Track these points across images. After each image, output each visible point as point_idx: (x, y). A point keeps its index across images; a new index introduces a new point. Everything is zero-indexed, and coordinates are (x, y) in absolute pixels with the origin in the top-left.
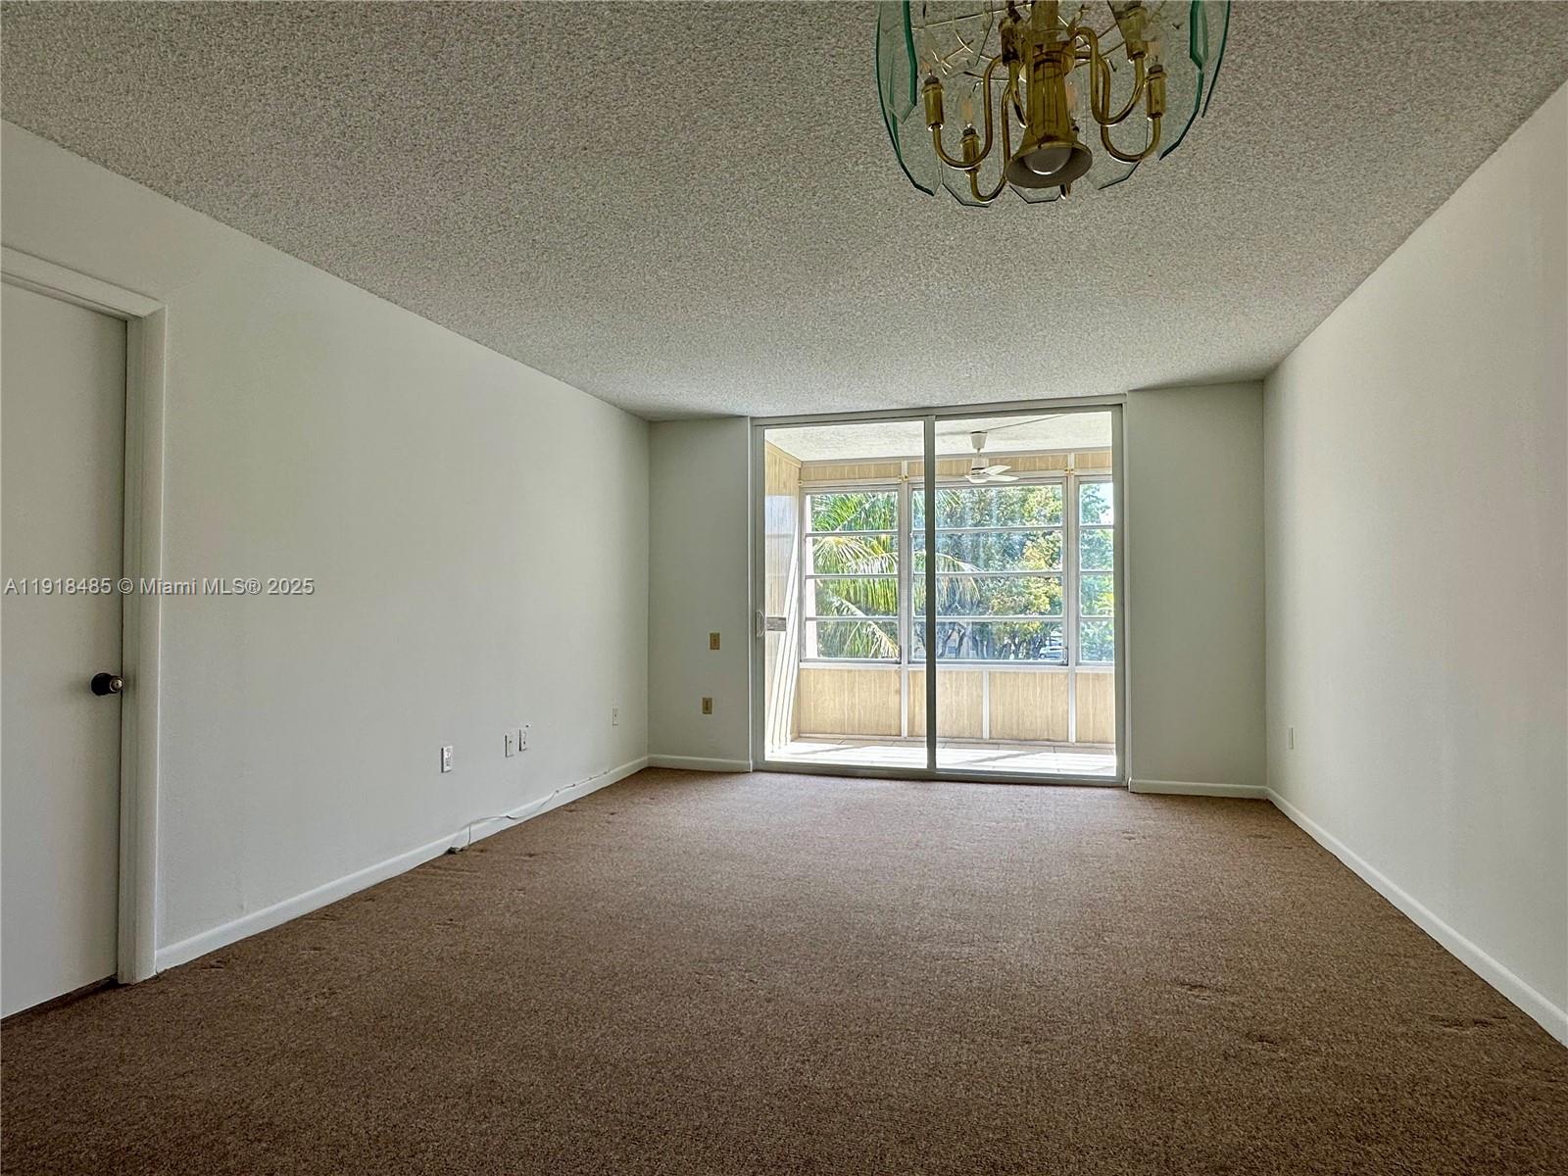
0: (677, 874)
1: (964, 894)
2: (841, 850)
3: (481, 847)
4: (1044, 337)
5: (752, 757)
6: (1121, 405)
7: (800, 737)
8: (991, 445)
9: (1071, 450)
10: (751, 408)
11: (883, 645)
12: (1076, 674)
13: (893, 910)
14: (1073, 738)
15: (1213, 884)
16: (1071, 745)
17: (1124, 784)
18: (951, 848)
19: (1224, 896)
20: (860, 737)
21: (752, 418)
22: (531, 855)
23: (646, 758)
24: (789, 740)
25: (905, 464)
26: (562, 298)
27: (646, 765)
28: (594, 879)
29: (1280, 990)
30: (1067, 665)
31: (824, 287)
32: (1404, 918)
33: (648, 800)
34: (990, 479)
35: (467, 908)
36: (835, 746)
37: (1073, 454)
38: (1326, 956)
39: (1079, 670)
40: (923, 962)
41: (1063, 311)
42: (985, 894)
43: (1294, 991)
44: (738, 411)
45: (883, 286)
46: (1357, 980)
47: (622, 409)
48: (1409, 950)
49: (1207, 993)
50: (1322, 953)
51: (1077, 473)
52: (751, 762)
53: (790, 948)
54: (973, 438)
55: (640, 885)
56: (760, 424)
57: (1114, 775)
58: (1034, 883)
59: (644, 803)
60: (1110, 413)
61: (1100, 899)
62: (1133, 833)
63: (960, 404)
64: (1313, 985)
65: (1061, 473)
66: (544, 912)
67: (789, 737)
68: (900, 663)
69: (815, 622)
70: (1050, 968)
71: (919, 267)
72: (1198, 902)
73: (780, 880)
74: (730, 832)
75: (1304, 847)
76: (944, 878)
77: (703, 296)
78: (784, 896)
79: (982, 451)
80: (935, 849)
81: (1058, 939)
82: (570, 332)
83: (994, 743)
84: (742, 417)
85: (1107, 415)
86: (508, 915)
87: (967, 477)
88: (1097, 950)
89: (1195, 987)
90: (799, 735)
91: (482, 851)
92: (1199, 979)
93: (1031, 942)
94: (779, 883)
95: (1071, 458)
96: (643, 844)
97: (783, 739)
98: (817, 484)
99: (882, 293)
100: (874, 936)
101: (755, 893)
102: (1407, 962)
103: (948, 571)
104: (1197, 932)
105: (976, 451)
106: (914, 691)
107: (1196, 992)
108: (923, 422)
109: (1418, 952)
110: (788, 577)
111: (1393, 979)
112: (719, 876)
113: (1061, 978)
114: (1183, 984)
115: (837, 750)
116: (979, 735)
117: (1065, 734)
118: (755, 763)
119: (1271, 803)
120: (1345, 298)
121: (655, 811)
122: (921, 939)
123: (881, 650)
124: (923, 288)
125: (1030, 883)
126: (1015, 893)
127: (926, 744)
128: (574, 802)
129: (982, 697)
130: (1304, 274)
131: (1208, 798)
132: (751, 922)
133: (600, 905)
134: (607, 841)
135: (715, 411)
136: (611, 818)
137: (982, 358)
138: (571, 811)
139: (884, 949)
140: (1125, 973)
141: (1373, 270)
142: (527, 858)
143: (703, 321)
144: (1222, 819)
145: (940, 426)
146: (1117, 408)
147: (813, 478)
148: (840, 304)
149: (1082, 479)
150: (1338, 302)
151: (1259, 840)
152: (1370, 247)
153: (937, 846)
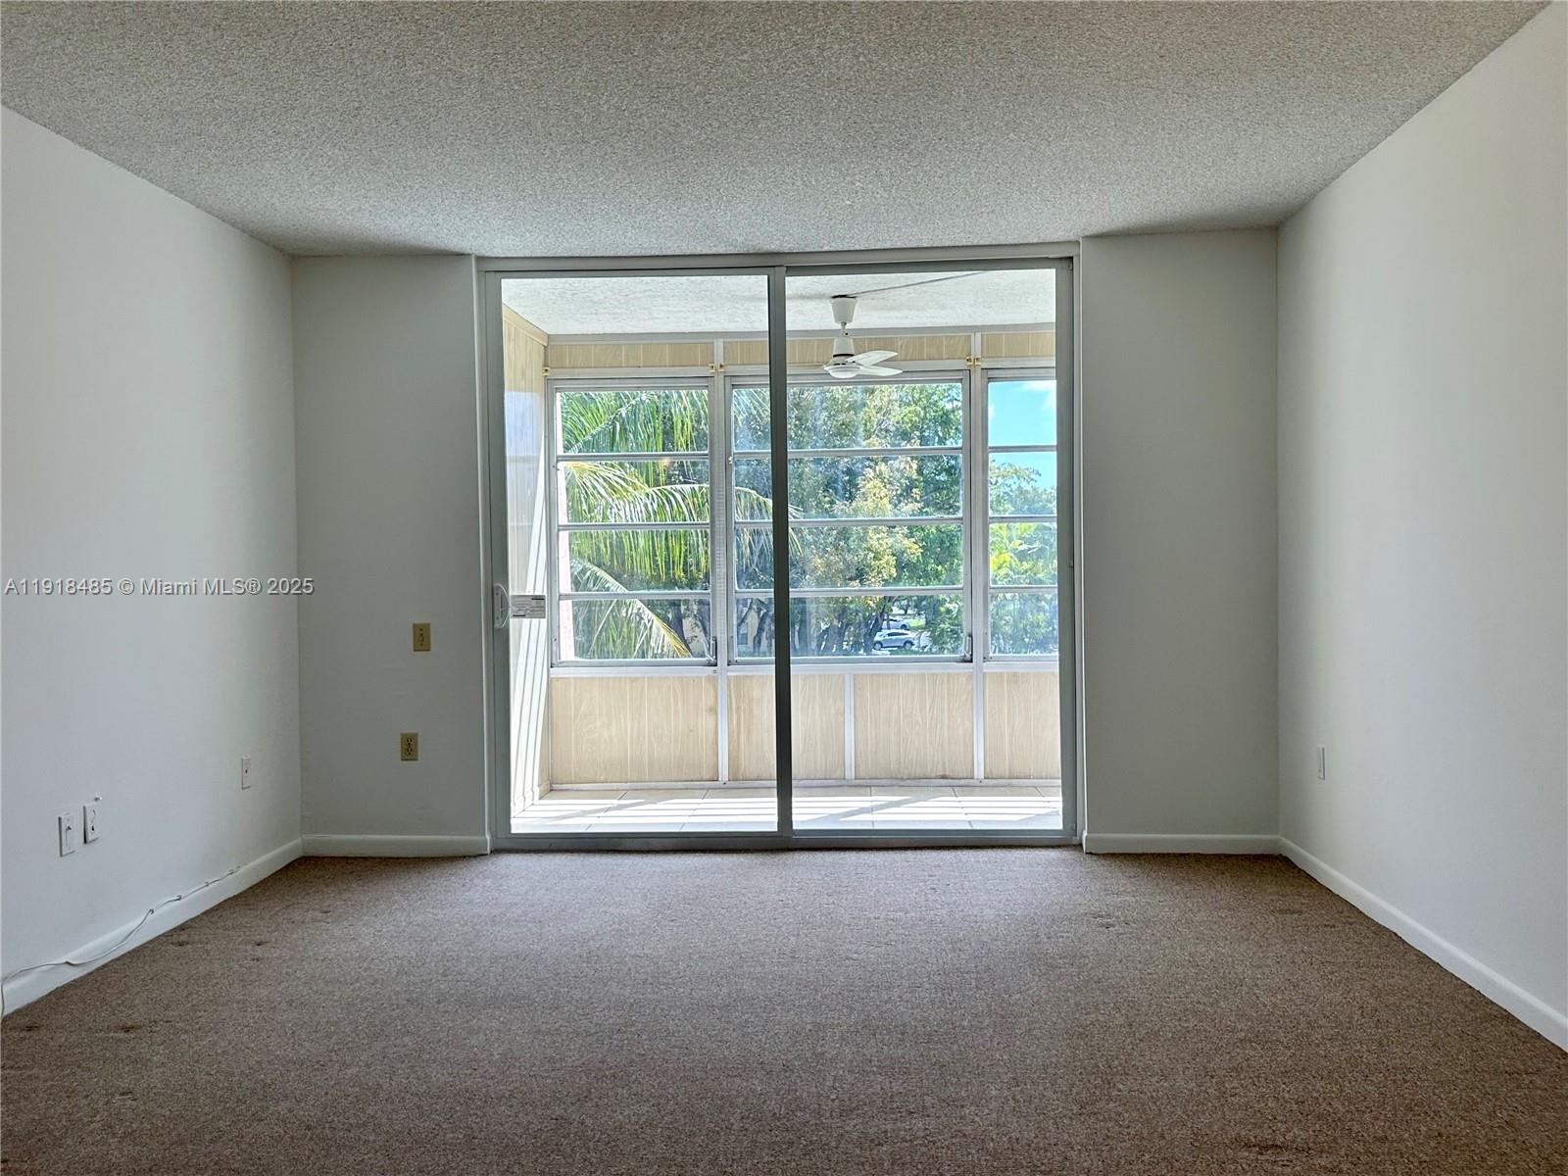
0: (406, 1040)
1: (889, 1032)
2: (674, 974)
3: (26, 1021)
4: (982, 145)
5: (490, 829)
6: (1071, 258)
7: (551, 790)
8: (864, 318)
9: (974, 329)
10: (480, 241)
11: (654, 635)
12: (984, 674)
13: (786, 1068)
14: (979, 773)
15: (1245, 988)
16: (978, 783)
17: (1075, 841)
18: (848, 958)
19: (1265, 1006)
20: (653, 785)
21: (480, 259)
22: (127, 1030)
23: (298, 841)
24: (537, 796)
25: (719, 344)
26: (174, 25)
27: (299, 854)
28: (259, 1063)
29: (1384, 1139)
30: (971, 661)
31: (651, 40)
32: (1509, 1018)
33: (319, 915)
34: (863, 371)
35: (30, 1136)
36: (616, 802)
37: (979, 335)
38: (1426, 1084)
39: (988, 668)
40: (858, 1151)
41: (1019, 105)
42: (920, 1029)
43: (1402, 1140)
44: (456, 243)
45: (750, 45)
46: (1475, 1114)
47: (243, 231)
48: (1530, 1063)
49: (1285, 1156)
50: (1419, 1079)
51: (985, 365)
52: (488, 837)
53: (637, 1148)
54: (833, 304)
55: (347, 1066)
56: (496, 269)
57: (1061, 827)
58: (989, 1006)
59: (314, 920)
60: (1054, 270)
61: (1092, 1023)
62: (1109, 916)
63: (826, 248)
64: (1423, 1128)
65: (962, 364)
66: (181, 1129)
67: (537, 790)
68: (716, 665)
69: (570, 602)
70: (1053, 1141)
71: (816, 17)
72: (1233, 1019)
73: (588, 1034)
74: (479, 959)
75: (1351, 924)
76: (852, 1009)
77: (438, 40)
78: (602, 1062)
79: (848, 326)
80: (823, 962)
81: (1049, 1094)
82: (175, 89)
83: (861, 784)
84: (463, 254)
85: (1049, 276)
86: (113, 1141)
87: (826, 369)
88: (1112, 1105)
89: (1267, 1148)
90: (551, 786)
91: (29, 1029)
92: (1267, 1134)
93: (1011, 1102)
94: (588, 1039)
95: (977, 340)
96: (332, 993)
97: (529, 795)
98: (577, 373)
99: (745, 57)
100: (769, 1115)
101: (552, 1060)
102: (1531, 1082)
103: (752, 516)
104: (1244, 1065)
105: (839, 326)
106: (738, 708)
107: (1268, 1155)
108: (766, 277)
109: (1541, 1065)
110: (531, 527)
111: (1521, 1108)
112: (482, 1037)
113: (1073, 1154)
114: (1248, 1146)
115: (620, 807)
116: (838, 774)
117: (970, 767)
118: (494, 836)
119: (1286, 859)
120: (1419, 109)
121: (337, 932)
122: (846, 1112)
123: (652, 644)
124: (814, 52)
125: (981, 1007)
126: (965, 1023)
127: (775, 791)
128: (182, 928)
129: (843, 714)
130: (1376, 71)
131: (1199, 858)
132: (559, 1112)
133: (283, 1107)
134: (264, 992)
135: (414, 242)
136: (260, 951)
137: (879, 176)
138: (181, 944)
139: (791, 1136)
140: (1162, 1137)
141: (1467, 69)
142: (121, 1035)
143: (429, 85)
144: (1228, 888)
145: (794, 284)
146: (1065, 264)
147: (568, 365)
148: (671, 71)
149: (992, 374)
150: (1408, 114)
151: (1288, 918)
152: (1472, 37)
153: (825, 957)
